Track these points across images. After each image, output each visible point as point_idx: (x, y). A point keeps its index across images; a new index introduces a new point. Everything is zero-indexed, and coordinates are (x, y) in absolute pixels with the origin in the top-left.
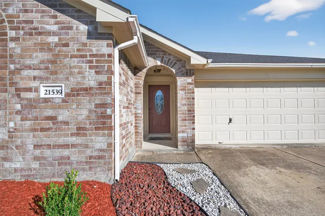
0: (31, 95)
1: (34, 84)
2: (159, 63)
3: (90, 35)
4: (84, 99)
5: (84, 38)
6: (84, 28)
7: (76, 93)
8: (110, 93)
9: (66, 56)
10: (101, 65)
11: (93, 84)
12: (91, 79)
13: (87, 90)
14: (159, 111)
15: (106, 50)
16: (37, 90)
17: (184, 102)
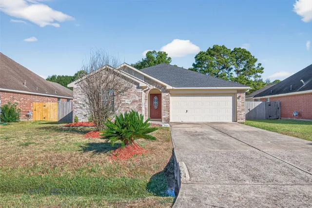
0: (123, 102)
1: (124, 100)
2: (155, 88)
3: (137, 88)
4: (135, 103)
5: (136, 89)
6: (136, 86)
7: (134, 102)
8: (142, 102)
9: (131, 93)
10: (140, 95)
11: (138, 99)
12: (137, 98)
13: (136, 101)
14: (156, 107)
15: (141, 91)
16: (125, 101)
17: (165, 103)
